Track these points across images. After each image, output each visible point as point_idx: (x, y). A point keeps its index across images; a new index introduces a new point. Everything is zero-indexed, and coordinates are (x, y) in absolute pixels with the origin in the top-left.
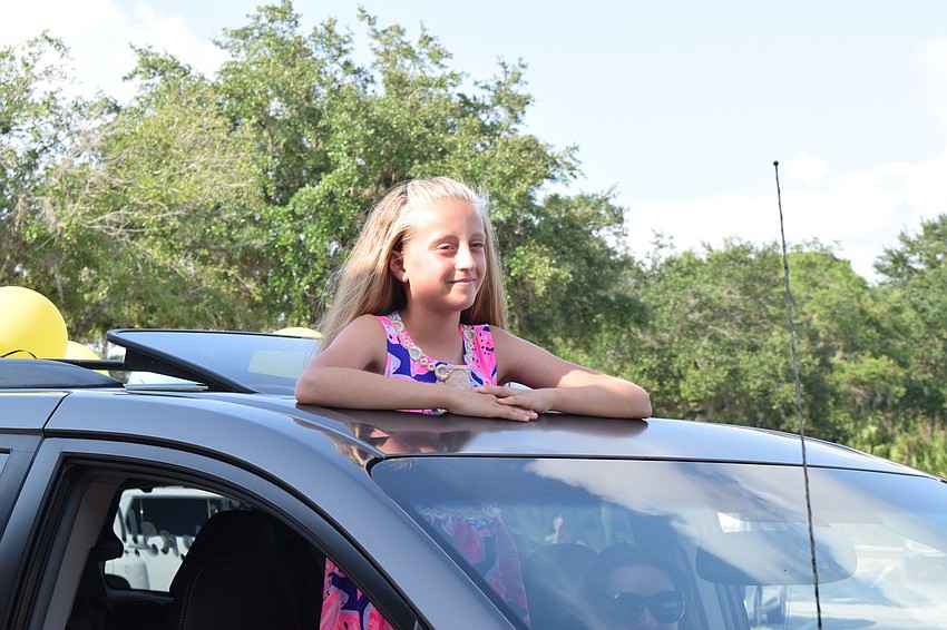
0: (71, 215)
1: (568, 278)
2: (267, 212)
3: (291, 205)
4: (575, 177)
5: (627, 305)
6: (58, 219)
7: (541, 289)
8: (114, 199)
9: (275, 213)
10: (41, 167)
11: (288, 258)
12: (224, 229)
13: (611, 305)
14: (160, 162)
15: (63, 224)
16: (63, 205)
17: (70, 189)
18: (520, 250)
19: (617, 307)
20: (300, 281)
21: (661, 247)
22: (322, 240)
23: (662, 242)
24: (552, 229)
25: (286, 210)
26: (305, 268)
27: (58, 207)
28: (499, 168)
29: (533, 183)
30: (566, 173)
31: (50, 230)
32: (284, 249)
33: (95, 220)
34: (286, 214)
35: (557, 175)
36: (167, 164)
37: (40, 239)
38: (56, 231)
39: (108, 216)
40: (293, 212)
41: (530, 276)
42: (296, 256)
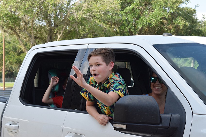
0: (80, 14)
1: (188, 25)
3: (124, 11)
4: (188, 2)
5: (200, 31)
6: (77, 15)
7: (181, 27)
8: (88, 10)
9: (121, 13)
10: (71, 4)
11: (124, 22)
12: (110, 17)
13: (196, 32)
14: (97, 2)
16: (78, 12)
17: (79, 8)
19: (198, 32)
20: (127, 28)
21: (204, 18)
22: (132, 18)
23: (205, 17)
24: (184, 14)
26: (128, 25)
27: (77, 12)
29: (179, 4)
30: (186, 1)
31: (75, 18)
32: (124, 20)
33: (85, 15)
34: (123, 13)
36: (99, 2)
37: (73, 20)
38: (77, 18)
39: (88, 14)
40: (125, 12)
41: (179, 24)
42: (126, 22)
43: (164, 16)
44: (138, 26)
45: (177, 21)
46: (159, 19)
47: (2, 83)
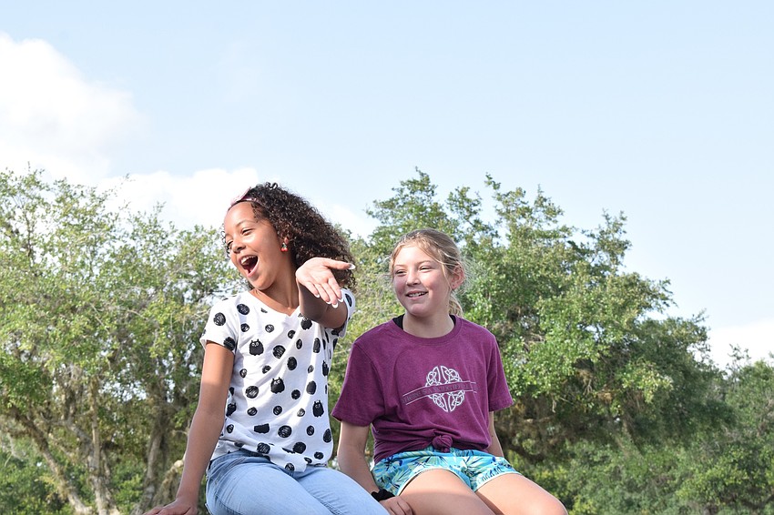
1: (670, 387)
5: (717, 408)
13: (703, 409)
19: (708, 411)
21: (739, 358)
23: (739, 355)
30: (660, 302)
35: (653, 304)
43: (583, 354)
45: (629, 376)
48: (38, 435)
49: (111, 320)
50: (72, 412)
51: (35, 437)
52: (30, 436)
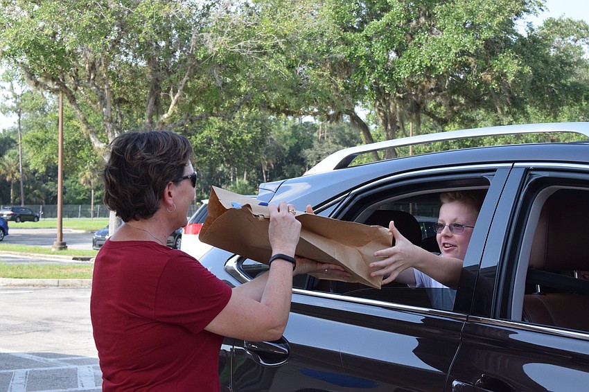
0: (221, 43)
1: (529, 72)
2: (351, 36)
3: (365, 31)
4: (543, 10)
5: (579, 88)
6: (214, 46)
7: (511, 78)
11: (362, 63)
12: (325, 47)
15: (216, 49)
16: (217, 37)
18: (501, 56)
20: (369, 77)
22: (383, 53)
25: (361, 35)
26: (373, 69)
27: (214, 39)
28: (487, 7)
30: (537, 8)
31: (210, 52)
32: (360, 57)
33: (235, 46)
34: (361, 37)
35: (531, 9)
37: (205, 58)
38: (213, 53)
39: (242, 44)
40: (366, 36)
41: (505, 71)
42: (368, 62)
43: (464, 46)
44: (399, 72)
45: (500, 61)
46: (452, 55)
47: (56, 219)
48: (68, 92)
49: (113, 15)
50: (92, 77)
51: (66, 93)
52: (63, 92)
